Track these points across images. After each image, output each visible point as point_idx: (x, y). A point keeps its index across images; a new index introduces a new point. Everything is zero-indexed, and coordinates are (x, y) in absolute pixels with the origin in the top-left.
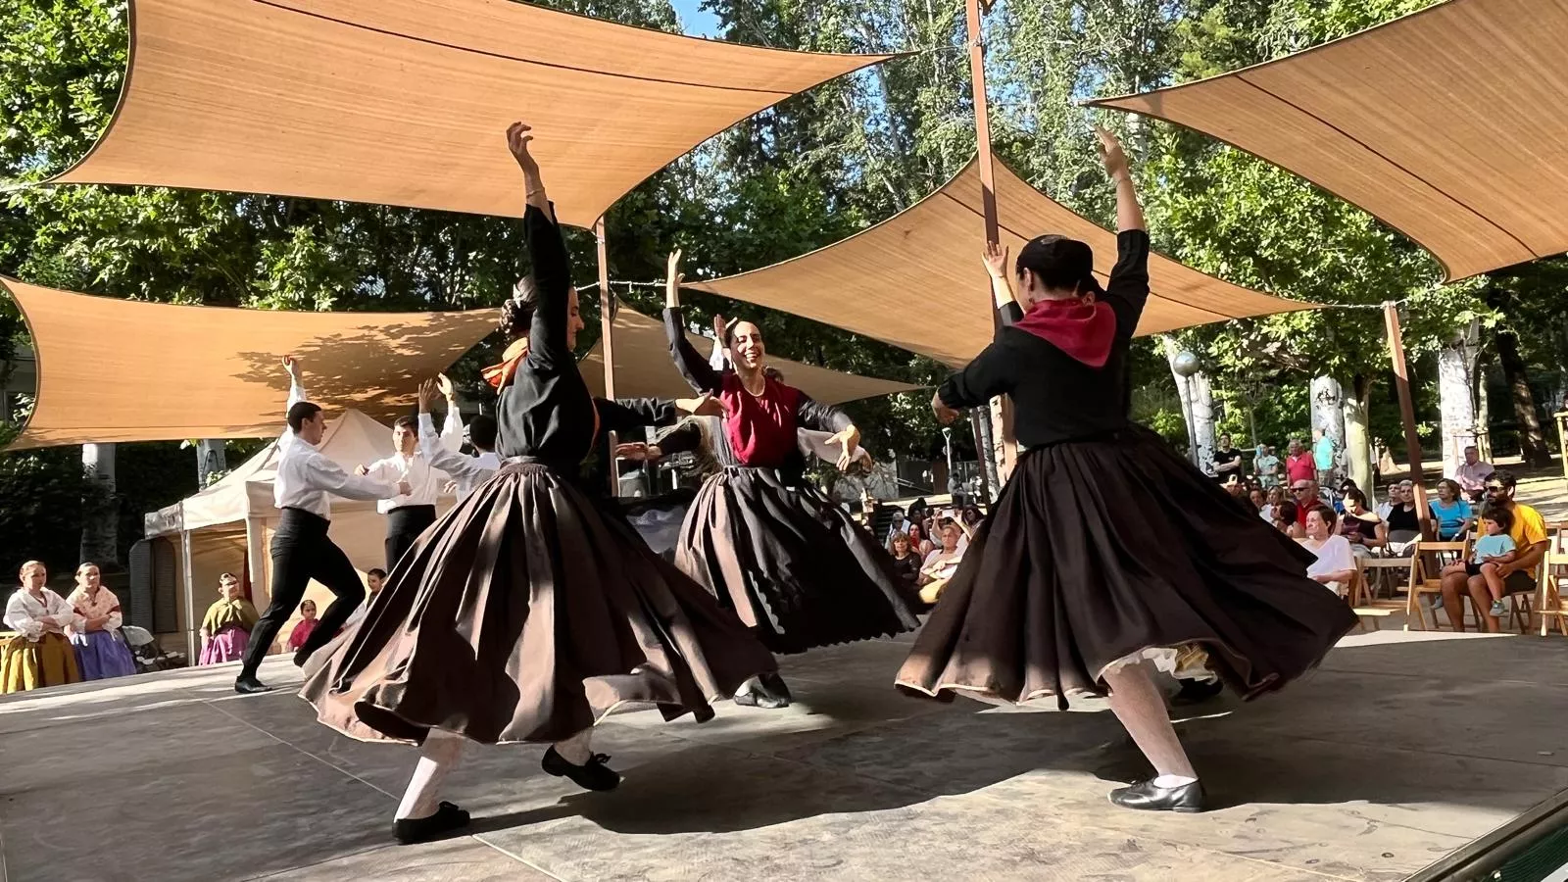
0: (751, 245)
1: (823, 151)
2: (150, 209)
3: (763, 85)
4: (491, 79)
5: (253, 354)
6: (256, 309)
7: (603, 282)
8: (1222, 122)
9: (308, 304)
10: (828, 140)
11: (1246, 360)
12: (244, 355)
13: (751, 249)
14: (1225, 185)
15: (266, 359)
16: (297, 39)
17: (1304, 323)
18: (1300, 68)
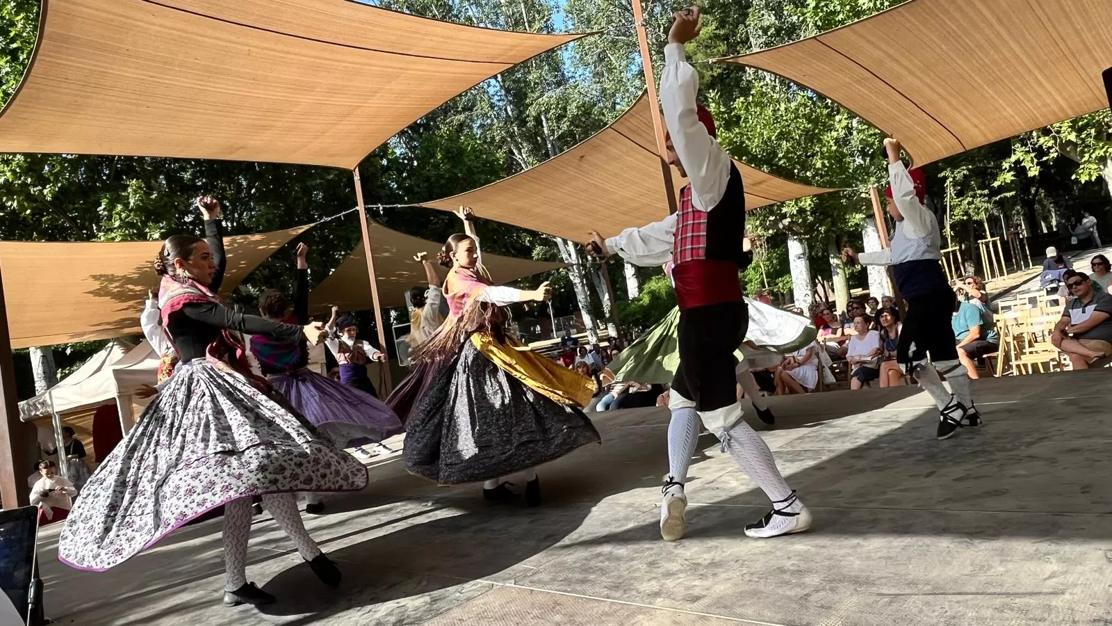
0: (444, 178)
1: (462, 117)
2: (9, 174)
3: (497, 58)
4: (312, 60)
5: (101, 276)
6: (103, 242)
7: (361, 207)
8: (801, 70)
9: (142, 236)
10: (464, 110)
11: (771, 231)
12: (95, 277)
13: (443, 181)
14: (751, 122)
15: (111, 279)
16: (173, 32)
17: (807, 204)
18: (855, 32)
